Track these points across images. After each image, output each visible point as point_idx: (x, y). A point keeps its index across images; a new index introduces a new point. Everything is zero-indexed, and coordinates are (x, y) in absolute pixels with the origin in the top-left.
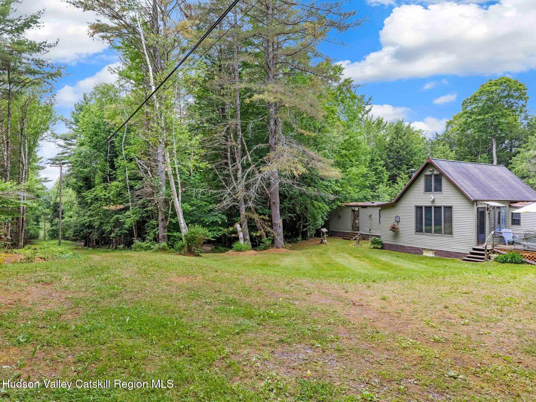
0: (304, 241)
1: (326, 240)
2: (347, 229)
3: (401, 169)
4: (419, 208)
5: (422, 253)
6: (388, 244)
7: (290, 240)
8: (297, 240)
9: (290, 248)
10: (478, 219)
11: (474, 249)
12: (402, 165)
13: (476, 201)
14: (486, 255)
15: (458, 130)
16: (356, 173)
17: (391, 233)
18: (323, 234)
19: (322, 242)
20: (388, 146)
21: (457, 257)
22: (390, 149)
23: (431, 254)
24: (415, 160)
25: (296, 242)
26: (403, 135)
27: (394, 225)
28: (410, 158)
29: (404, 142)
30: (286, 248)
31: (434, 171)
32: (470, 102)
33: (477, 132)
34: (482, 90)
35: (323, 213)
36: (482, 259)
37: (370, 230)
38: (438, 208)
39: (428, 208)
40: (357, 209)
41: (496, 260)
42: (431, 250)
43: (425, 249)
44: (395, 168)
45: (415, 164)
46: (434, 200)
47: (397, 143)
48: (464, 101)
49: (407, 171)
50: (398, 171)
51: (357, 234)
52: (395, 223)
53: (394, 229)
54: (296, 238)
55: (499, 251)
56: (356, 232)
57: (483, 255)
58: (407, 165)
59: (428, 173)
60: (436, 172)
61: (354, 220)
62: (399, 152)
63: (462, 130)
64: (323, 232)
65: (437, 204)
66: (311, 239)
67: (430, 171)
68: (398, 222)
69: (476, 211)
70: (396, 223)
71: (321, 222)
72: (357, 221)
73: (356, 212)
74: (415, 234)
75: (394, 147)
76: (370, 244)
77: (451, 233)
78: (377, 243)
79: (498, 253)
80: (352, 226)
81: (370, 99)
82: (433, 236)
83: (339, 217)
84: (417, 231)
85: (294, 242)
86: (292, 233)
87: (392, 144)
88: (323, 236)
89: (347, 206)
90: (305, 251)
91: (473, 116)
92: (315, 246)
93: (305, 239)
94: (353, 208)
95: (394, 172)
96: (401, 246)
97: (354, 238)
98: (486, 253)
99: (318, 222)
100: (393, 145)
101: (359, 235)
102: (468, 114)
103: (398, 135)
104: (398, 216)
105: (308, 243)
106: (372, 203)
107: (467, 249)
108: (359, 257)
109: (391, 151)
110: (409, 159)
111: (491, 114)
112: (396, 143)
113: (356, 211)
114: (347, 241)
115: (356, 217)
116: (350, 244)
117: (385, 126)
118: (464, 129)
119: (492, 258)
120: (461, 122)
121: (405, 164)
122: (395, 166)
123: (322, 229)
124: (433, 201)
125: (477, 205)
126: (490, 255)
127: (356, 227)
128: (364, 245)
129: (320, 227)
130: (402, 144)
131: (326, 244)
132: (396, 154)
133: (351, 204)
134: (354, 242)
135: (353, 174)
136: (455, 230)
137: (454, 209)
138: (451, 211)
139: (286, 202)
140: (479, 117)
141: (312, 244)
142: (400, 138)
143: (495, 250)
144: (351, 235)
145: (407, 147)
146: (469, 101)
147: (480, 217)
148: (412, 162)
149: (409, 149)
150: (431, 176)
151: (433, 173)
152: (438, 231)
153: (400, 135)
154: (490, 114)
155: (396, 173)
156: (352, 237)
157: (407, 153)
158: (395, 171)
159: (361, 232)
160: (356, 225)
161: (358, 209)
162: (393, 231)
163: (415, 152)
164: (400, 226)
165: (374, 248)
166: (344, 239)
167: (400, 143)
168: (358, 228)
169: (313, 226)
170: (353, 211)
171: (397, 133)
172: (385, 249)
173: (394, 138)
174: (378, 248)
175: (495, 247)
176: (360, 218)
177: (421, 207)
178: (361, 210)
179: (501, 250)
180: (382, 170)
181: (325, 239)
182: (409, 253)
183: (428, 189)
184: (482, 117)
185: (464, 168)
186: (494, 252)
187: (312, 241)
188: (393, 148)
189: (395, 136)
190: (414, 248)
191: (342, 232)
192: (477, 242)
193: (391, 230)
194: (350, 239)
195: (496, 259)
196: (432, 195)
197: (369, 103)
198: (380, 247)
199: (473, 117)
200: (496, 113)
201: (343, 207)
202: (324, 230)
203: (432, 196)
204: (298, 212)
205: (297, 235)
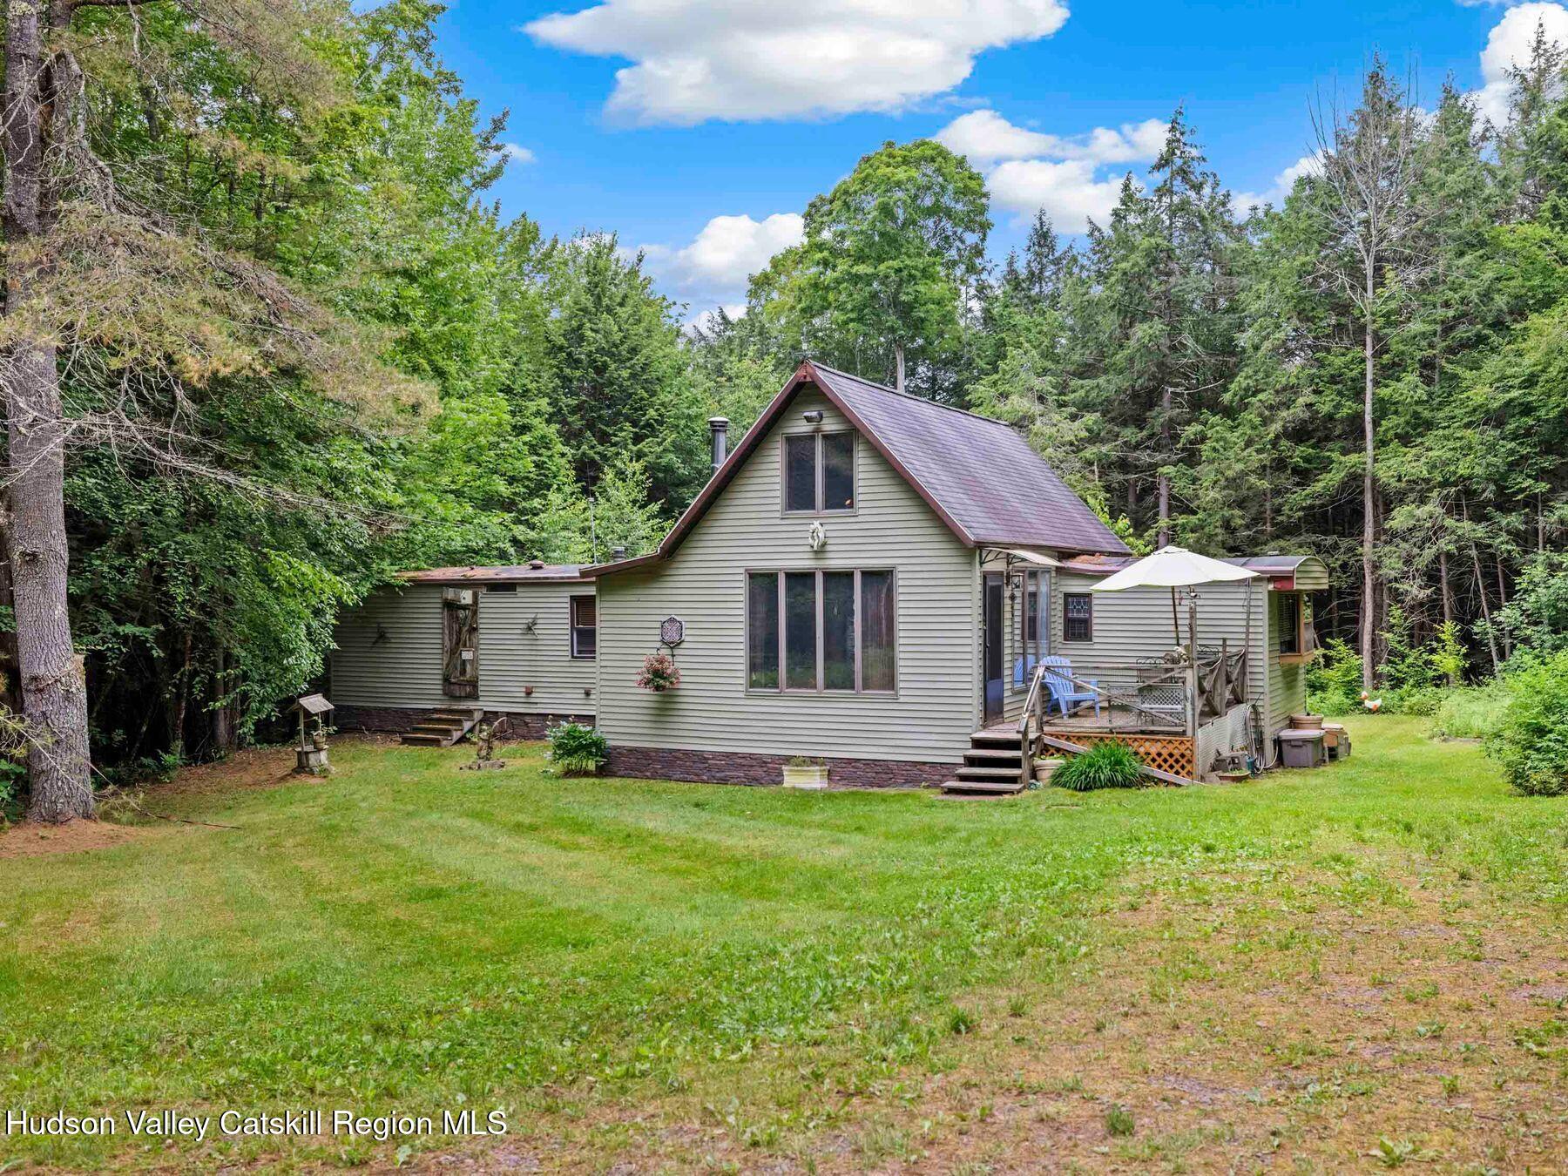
0: (202, 770)
1: (323, 756)
2: (420, 696)
3: (614, 439)
4: (762, 583)
5: (777, 779)
6: (632, 750)
7: (122, 769)
8: (165, 769)
9: (142, 818)
10: (985, 621)
11: (978, 744)
12: (615, 424)
13: (980, 546)
14: (1025, 764)
15: (793, 308)
16: (470, 424)
17: (647, 695)
18: (311, 725)
19: (302, 768)
20: (561, 341)
21: (913, 781)
22: (569, 354)
23: (814, 780)
24: (662, 404)
25: (154, 777)
26: (618, 300)
27: (661, 662)
28: (646, 395)
29: (620, 330)
30: (106, 817)
31: (821, 417)
32: (830, 213)
33: (852, 320)
34: (868, 175)
35: (317, 613)
36: (1013, 780)
37: (529, 694)
38: (839, 580)
39: (802, 580)
40: (466, 597)
41: (1058, 779)
42: (814, 761)
43: (787, 760)
44: (588, 434)
45: (661, 423)
46: (824, 545)
47: (596, 331)
48: (813, 205)
49: (635, 448)
50: (600, 448)
51: (469, 712)
52: (663, 652)
53: (660, 679)
54: (157, 758)
55: (1063, 744)
56: (464, 706)
57: (1015, 763)
58: (634, 424)
59: (800, 427)
60: (831, 425)
61: (454, 652)
62: (605, 366)
63: (803, 310)
64: (308, 714)
65: (836, 562)
66: (240, 756)
67: (809, 419)
68: (674, 645)
69: (980, 588)
70: (665, 652)
71: (307, 660)
72: (467, 655)
73: (462, 614)
74: (748, 697)
75: (586, 348)
76: (548, 754)
77: (889, 682)
78: (581, 747)
79: (1058, 750)
80: (446, 680)
81: (498, 125)
82: (819, 698)
83: (382, 637)
84: (753, 684)
85: (146, 780)
86: (132, 731)
87: (576, 335)
88: (308, 734)
89: (419, 585)
90: (225, 820)
91: (840, 261)
92: (270, 789)
93: (207, 759)
94: (450, 594)
95: (585, 447)
96: (686, 753)
97: (456, 735)
98: (1025, 753)
99: (292, 660)
100: (582, 338)
101: (478, 716)
102: (826, 253)
103: (599, 298)
104: (672, 620)
105: (226, 778)
106: (536, 568)
107: (950, 746)
108: (533, 828)
109: (575, 363)
110: (642, 399)
111: (895, 264)
112: (592, 329)
113: (465, 607)
114: (428, 752)
115: (465, 635)
116: (447, 764)
117: (548, 255)
118: (810, 308)
119: (1045, 775)
120: (803, 282)
121: (627, 418)
122: (590, 426)
123: (304, 701)
124: (820, 552)
125: (982, 563)
126: (1037, 761)
127: (461, 683)
128: (513, 765)
129: (305, 686)
130: (617, 337)
131: (324, 773)
132: (592, 373)
133: (439, 574)
134: (466, 755)
135: (455, 432)
136: (903, 668)
137: (901, 582)
138: (890, 590)
139: (102, 558)
140: (861, 269)
141: (247, 778)
142: (609, 310)
143: (1047, 740)
144: (439, 721)
145: (634, 351)
146: (825, 208)
147: (991, 612)
148: (651, 412)
149: (639, 359)
150: (811, 438)
151: (817, 430)
152: (841, 680)
153: (605, 301)
154: (891, 263)
155: (591, 453)
156: (447, 732)
157: (633, 376)
158: (590, 447)
159: (486, 704)
160: (463, 672)
161: (475, 596)
162: (657, 688)
163: (660, 374)
164: (683, 665)
165: (569, 773)
166: (405, 741)
167: (607, 334)
168: (474, 684)
169: (262, 682)
170: (451, 606)
171: (596, 290)
172: (613, 775)
173: (585, 310)
174: (587, 774)
175: (1046, 729)
176: (484, 636)
177: (771, 577)
178: (490, 605)
179: (1068, 739)
180: (543, 437)
181: (319, 750)
182: (724, 781)
183: (799, 497)
184: (870, 270)
185: (916, 419)
186: (1046, 750)
187: (244, 767)
188: (581, 353)
189: (587, 301)
190: (744, 756)
191: (397, 711)
192: (982, 715)
193: (647, 682)
194: (436, 743)
195: (1061, 775)
196: (816, 523)
197: (493, 143)
198: (591, 765)
199: (843, 266)
200: (908, 262)
201: (402, 587)
202: (316, 704)
203: (819, 525)
204: (184, 612)
205: (157, 742)
